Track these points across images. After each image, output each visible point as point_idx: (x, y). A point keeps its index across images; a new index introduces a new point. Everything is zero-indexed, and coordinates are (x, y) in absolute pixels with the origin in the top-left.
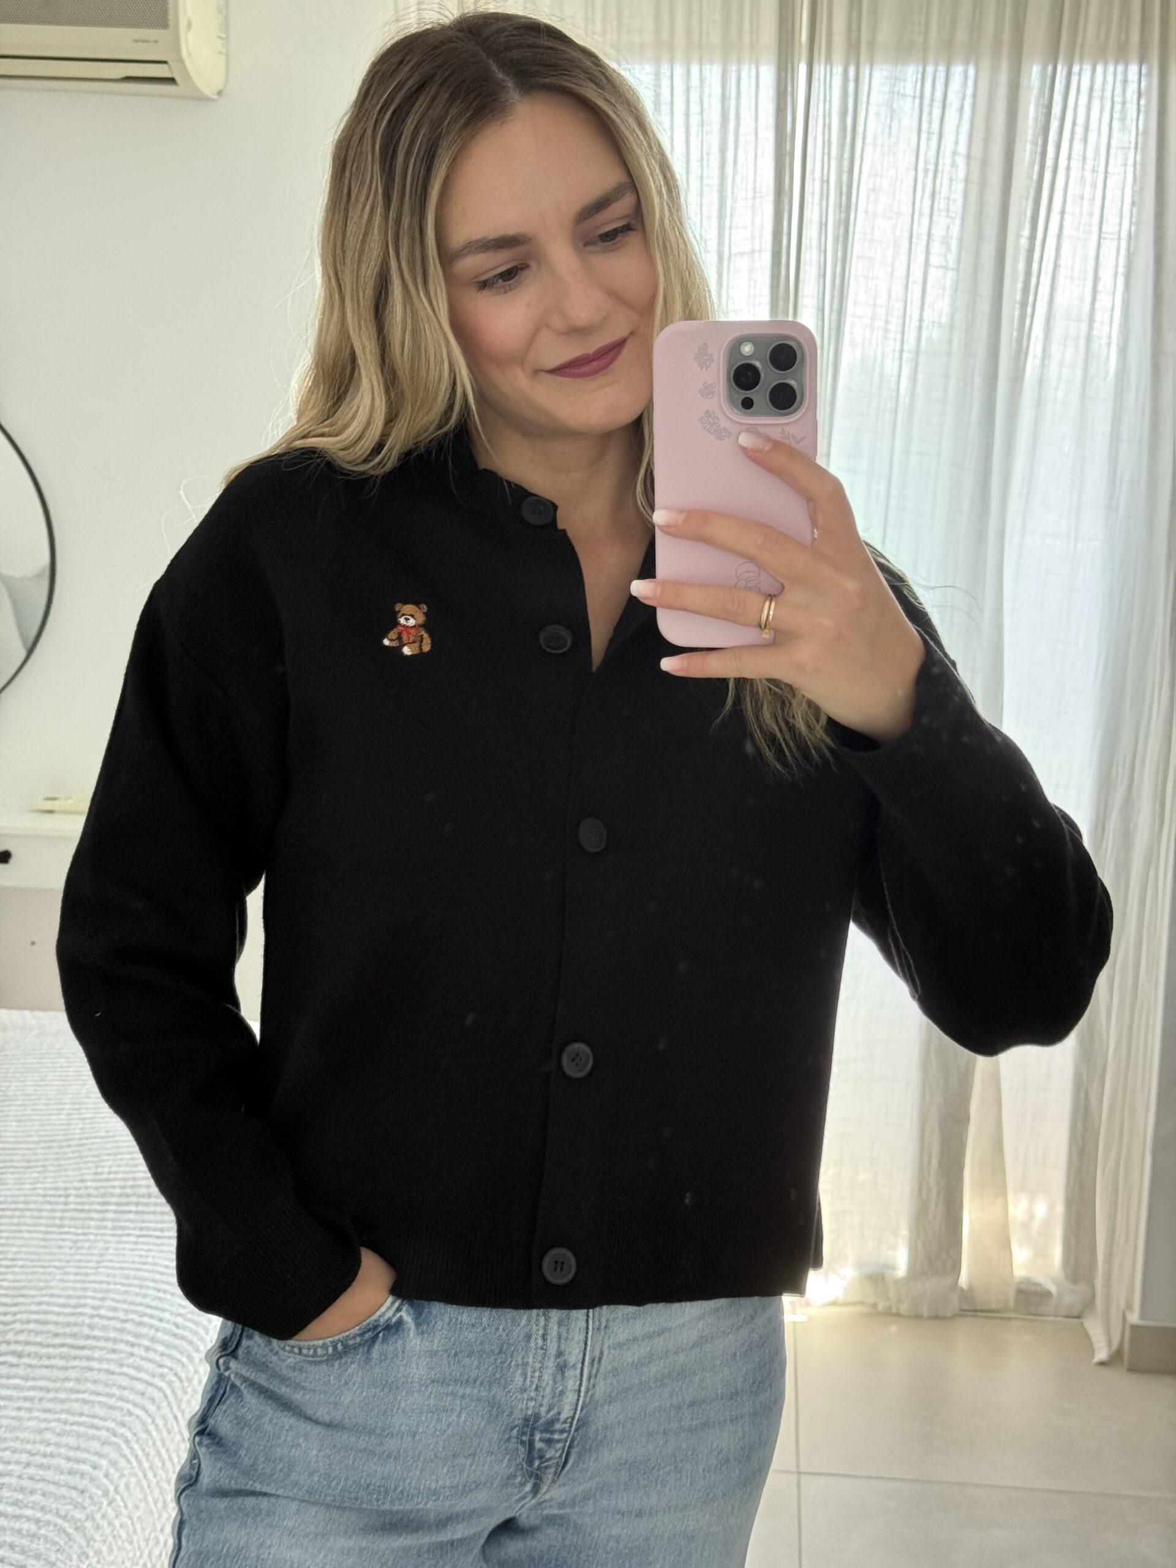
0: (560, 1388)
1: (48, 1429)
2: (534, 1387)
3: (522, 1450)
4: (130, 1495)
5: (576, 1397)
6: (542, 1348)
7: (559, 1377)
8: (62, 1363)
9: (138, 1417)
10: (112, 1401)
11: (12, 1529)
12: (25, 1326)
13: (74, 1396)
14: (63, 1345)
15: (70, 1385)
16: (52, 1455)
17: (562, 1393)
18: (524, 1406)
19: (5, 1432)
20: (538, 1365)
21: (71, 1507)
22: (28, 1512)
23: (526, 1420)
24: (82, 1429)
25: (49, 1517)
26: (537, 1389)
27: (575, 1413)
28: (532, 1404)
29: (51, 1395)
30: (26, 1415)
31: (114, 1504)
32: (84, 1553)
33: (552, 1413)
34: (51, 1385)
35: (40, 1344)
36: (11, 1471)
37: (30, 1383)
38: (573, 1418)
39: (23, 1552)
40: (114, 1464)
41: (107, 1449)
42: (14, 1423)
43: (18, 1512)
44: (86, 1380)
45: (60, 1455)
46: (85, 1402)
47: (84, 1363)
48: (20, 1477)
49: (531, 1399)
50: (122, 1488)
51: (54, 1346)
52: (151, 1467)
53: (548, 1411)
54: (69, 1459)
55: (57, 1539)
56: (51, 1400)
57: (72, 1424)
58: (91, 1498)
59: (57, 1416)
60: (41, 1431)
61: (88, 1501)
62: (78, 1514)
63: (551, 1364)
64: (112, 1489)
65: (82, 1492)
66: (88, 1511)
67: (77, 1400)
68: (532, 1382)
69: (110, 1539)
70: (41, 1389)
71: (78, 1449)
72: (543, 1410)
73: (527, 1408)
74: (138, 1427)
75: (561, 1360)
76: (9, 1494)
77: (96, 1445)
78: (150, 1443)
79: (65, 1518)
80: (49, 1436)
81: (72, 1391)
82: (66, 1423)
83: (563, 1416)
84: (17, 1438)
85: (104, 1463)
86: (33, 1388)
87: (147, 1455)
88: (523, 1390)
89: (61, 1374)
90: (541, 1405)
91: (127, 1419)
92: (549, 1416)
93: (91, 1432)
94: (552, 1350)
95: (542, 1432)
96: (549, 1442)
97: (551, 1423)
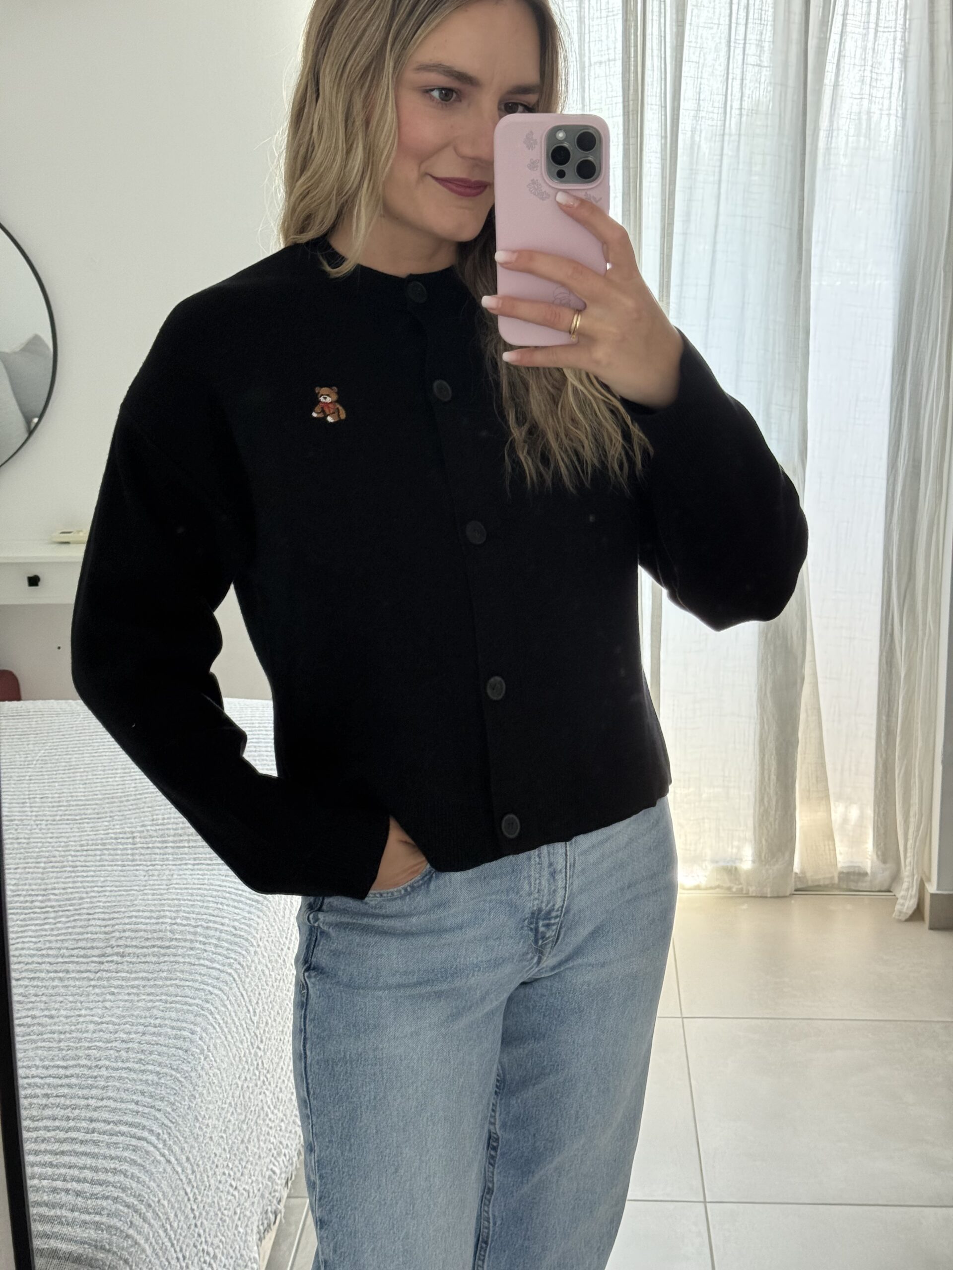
0: (553, 888)
1: (154, 1007)
2: (536, 891)
3: (531, 934)
4: (218, 1052)
5: (563, 893)
6: (539, 864)
7: (552, 881)
8: (155, 959)
9: (216, 995)
10: (196, 985)
11: (141, 1080)
12: (123, 934)
13: (168, 983)
14: (154, 946)
15: (164, 974)
16: (160, 1026)
17: (555, 891)
18: (531, 905)
19: (122, 1011)
20: (537, 875)
21: (180, 1062)
22: (150, 1067)
23: (533, 912)
24: (178, 1006)
25: (165, 1070)
26: (538, 892)
27: (563, 905)
28: (536, 902)
29: (152, 983)
30: (136, 998)
31: (208, 1059)
32: (192, 1095)
33: (549, 906)
34: (150, 976)
35: (136, 946)
36: (133, 1039)
37: (133, 975)
38: (562, 908)
39: (151, 1097)
40: (205, 1030)
41: (199, 1019)
42: (128, 1004)
43: (143, 1068)
44: (176, 971)
45: (166, 1025)
46: (177, 986)
47: (172, 959)
48: (139, 1043)
49: (536, 899)
50: (212, 1047)
51: (147, 947)
52: (229, 1032)
53: (547, 906)
54: (173, 1028)
55: (173, 1086)
56: (151, 987)
57: (171, 1003)
58: (192, 1055)
59: (158, 998)
60: (149, 1009)
61: (191, 1057)
62: (185, 1067)
63: (546, 873)
64: (205, 1048)
65: (186, 1051)
66: (192, 1065)
67: (171, 985)
68: (535, 887)
69: (208, 1084)
70: (143, 979)
71: (178, 1020)
72: (544, 905)
73: (533, 906)
74: (218, 1003)
75: (551, 869)
76: (134, 1056)
77: (191, 1017)
78: (227, 1013)
79: (177, 1070)
80: (155, 1012)
81: (166, 979)
82: (166, 1002)
83: (556, 908)
84: (133, 1015)
85: (198, 1029)
86: (136, 979)
87: (226, 1023)
88: (530, 894)
89: (157, 968)
90: (542, 902)
91: (209, 997)
92: (547, 908)
93: (185, 1007)
94: (546, 864)
95: (543, 920)
96: (548, 926)
97: (549, 912)
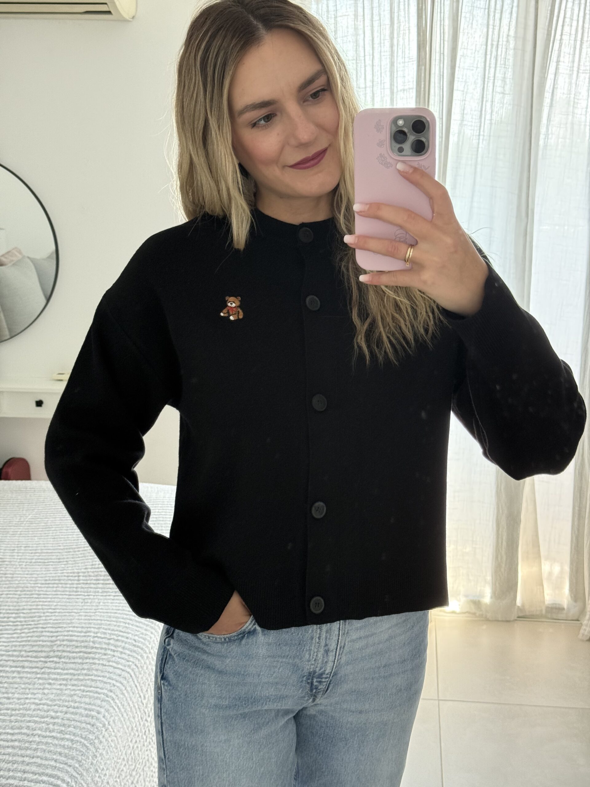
0: (326, 660)
1: (75, 695)
2: (314, 659)
3: (308, 686)
4: (116, 725)
5: (333, 664)
6: (318, 643)
7: (325, 655)
8: (80, 661)
9: (118, 687)
10: (105, 680)
11: (60, 745)
12: (62, 643)
13: (87, 678)
14: (80, 652)
15: (85, 672)
16: (77, 708)
17: (326, 662)
18: (308, 667)
19: (54, 696)
20: (316, 650)
21: (87, 733)
22: (67, 736)
23: (310, 673)
24: (91, 694)
25: (77, 738)
26: (315, 660)
27: (332, 670)
28: (312, 667)
29: (76, 677)
30: (64, 688)
31: (108, 731)
32: (95, 755)
33: (322, 670)
34: (76, 672)
35: (69, 652)
36: (58, 716)
37: (66, 672)
38: (331, 672)
39: (66, 756)
40: (107, 711)
41: (104, 704)
42: (59, 692)
43: (63, 736)
44: (93, 669)
45: (81, 707)
46: (92, 680)
47: (91, 661)
48: (63, 719)
49: (312, 664)
50: (111, 723)
51: (76, 652)
52: (125, 711)
53: (320, 670)
54: (86, 709)
55: (82, 749)
56: (76, 680)
57: (87, 692)
58: (97, 728)
59: (79, 688)
60: (71, 696)
62: (91, 736)
63: (322, 650)
64: (107, 723)
65: (93, 726)
66: (96, 734)
67: (88, 680)
68: (313, 657)
69: (107, 747)
70: (71, 674)
71: (90, 704)
72: (317, 669)
73: (310, 668)
74: (118, 693)
75: (327, 648)
76: (58, 728)
77: (98, 702)
78: (125, 699)
79: (85, 739)
80: (75, 698)
81: (86, 675)
82: (83, 691)
83: (327, 672)
84: (61, 700)
85: (102, 710)
86: (67, 674)
87: (123, 705)
88: (309, 661)
89: (80, 667)
90: (317, 667)
91: (112, 688)
92: (320, 671)
93: (96, 695)
94: (323, 644)
95: (317, 678)
96: (320, 682)
97: (322, 674)
